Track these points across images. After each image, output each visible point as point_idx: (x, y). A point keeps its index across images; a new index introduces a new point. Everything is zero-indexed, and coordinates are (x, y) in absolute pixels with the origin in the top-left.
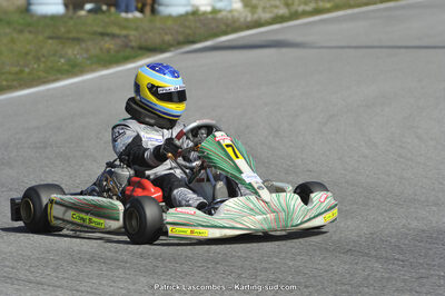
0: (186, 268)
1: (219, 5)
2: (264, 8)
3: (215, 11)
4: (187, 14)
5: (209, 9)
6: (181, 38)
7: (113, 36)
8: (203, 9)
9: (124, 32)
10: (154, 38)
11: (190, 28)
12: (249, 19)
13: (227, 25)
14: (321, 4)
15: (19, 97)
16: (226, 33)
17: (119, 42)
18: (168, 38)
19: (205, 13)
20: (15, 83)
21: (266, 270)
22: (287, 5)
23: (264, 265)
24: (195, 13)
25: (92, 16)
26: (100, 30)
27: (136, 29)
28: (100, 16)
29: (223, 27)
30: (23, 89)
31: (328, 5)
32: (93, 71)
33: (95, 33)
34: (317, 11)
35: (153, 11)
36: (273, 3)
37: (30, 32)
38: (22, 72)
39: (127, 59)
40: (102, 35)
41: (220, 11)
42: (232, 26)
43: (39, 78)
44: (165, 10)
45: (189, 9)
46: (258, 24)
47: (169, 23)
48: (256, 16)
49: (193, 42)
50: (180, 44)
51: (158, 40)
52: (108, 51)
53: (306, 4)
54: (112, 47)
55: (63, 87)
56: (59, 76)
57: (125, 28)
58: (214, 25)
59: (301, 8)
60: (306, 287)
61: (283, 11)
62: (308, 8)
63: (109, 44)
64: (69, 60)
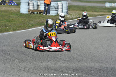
2: (74, 15)
12: (70, 17)
15: (21, 32)
20: (20, 29)
22: (79, 15)
28: (37, 15)
30: (22, 30)
32: (37, 27)
36: (76, 14)
37: (22, 17)
38: (21, 26)
43: (25, 28)
44: (51, 14)
46: (72, 19)
55: (31, 30)
57: (43, 18)
64: (31, 24)
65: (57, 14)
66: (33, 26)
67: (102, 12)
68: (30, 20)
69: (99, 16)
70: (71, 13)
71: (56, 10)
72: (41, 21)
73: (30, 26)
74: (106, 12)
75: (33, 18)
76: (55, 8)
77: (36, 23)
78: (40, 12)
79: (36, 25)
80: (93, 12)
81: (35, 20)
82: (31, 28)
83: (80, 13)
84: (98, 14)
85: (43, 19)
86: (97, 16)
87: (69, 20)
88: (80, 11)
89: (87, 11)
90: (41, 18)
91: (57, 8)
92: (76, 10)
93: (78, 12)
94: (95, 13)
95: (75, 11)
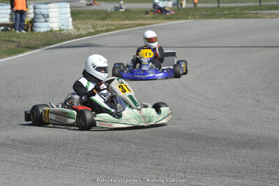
0: (46, 149)
1: (62, 28)
2: (83, 29)
3: (60, 30)
4: (48, 31)
5: (58, 29)
6: (45, 43)
7: (13, 42)
8: (55, 29)
9: (18, 40)
10: (33, 43)
11: (49, 38)
12: (76, 34)
13: (67, 37)
14: (109, 27)
16: (66, 40)
17: (16, 44)
18: (39, 42)
19: (56, 31)
21: (83, 149)
22: (94, 27)
23: (82, 147)
24: (51, 31)
25: (3, 33)
26: (7, 39)
27: (24, 38)
28: (7, 33)
29: (64, 38)
31: (113, 28)
32: (3, 58)
33: (5, 40)
34: (108, 30)
35: (32, 30)
39: (19, 52)
40: (8, 41)
41: (63, 30)
42: (69, 37)
44: (37, 30)
45: (49, 29)
46: (80, 36)
47: (40, 35)
48: (79, 33)
49: (51, 45)
50: (44, 45)
51: (34, 43)
52: (11, 48)
53: (103, 27)
54: (13, 47)
57: (19, 38)
58: (60, 37)
59: (100, 29)
60: (101, 157)
61: (92, 30)
62: (103, 29)
63: (11, 45)
67: (140, 18)
69: (134, 27)
70: (79, 26)
71: (45, 21)
74: (149, 18)
76: (45, 17)
80: (122, 19)
83: (97, 25)
86: (130, 27)
87: (73, 39)
88: (97, 20)
89: (110, 18)
91: (48, 17)
92: (89, 18)
93: (92, 21)
94: (126, 22)
95: (86, 21)
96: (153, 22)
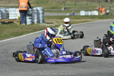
8: (35, 23)
12: (49, 26)
32: (12, 38)
36: (55, 22)
55: (6, 41)
56: (3, 38)
64: (5, 35)
65: (31, 23)
66: (7, 36)
68: (1, 31)
70: (48, 22)
71: (30, 18)
72: (15, 31)
73: (3, 37)
75: (5, 28)
76: (29, 16)
77: (10, 33)
78: (10, 21)
79: (11, 36)
81: (7, 30)
82: (6, 39)
84: (81, 21)
85: (16, 29)
86: (79, 23)
90: (14, 28)
91: (31, 16)
96: (92, 20)
